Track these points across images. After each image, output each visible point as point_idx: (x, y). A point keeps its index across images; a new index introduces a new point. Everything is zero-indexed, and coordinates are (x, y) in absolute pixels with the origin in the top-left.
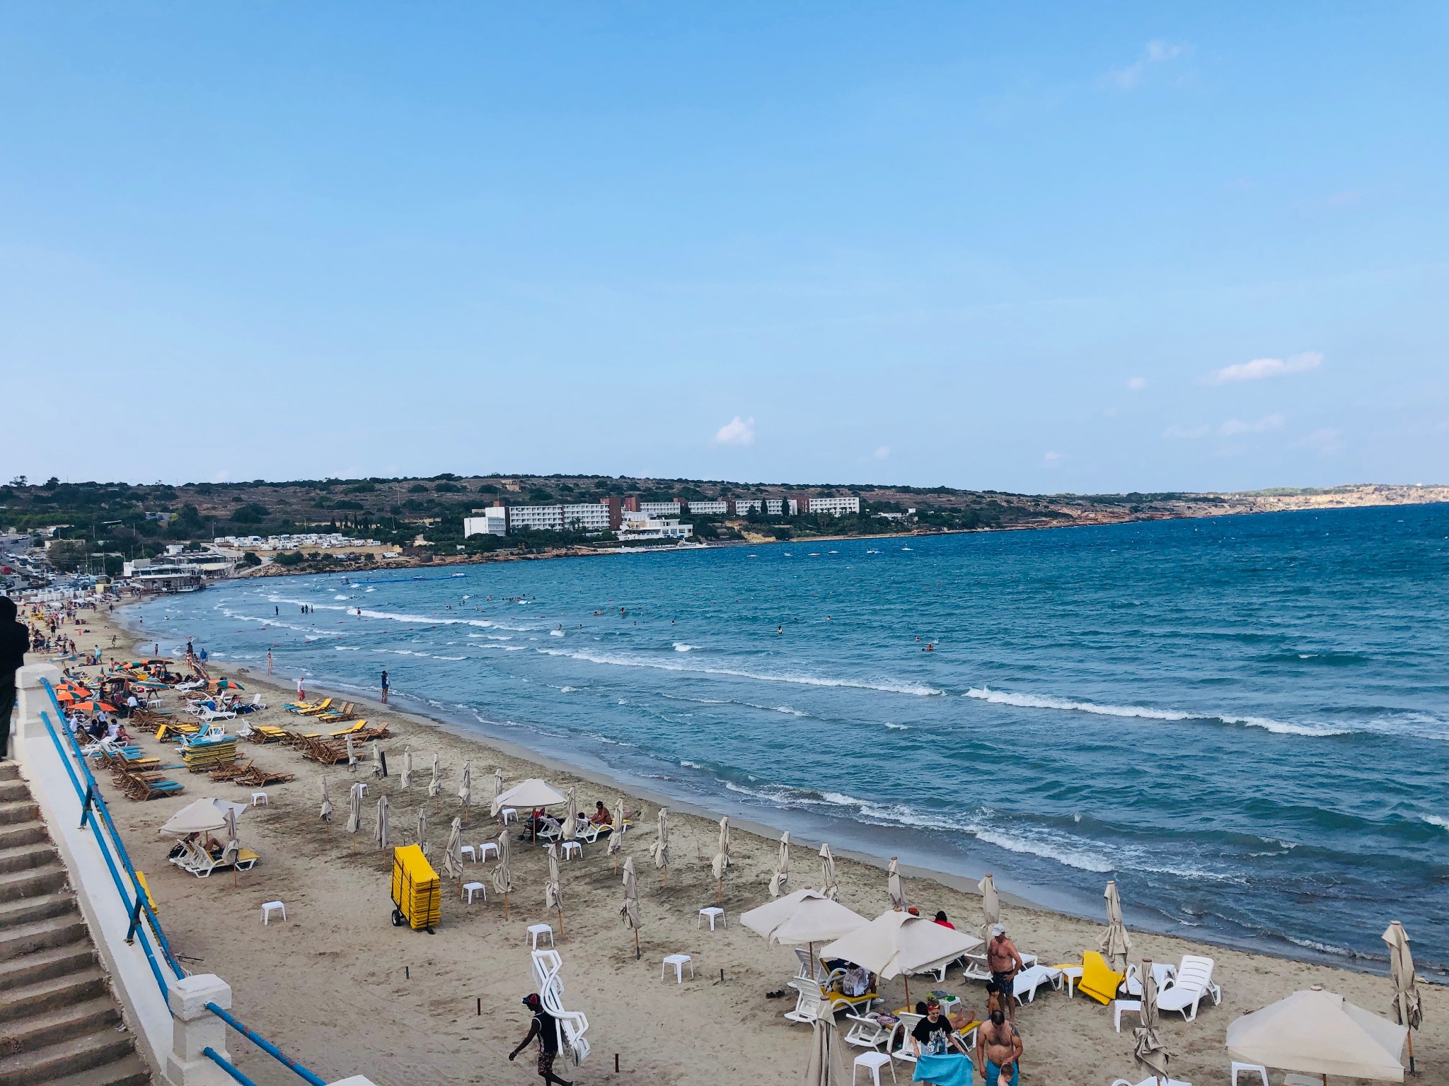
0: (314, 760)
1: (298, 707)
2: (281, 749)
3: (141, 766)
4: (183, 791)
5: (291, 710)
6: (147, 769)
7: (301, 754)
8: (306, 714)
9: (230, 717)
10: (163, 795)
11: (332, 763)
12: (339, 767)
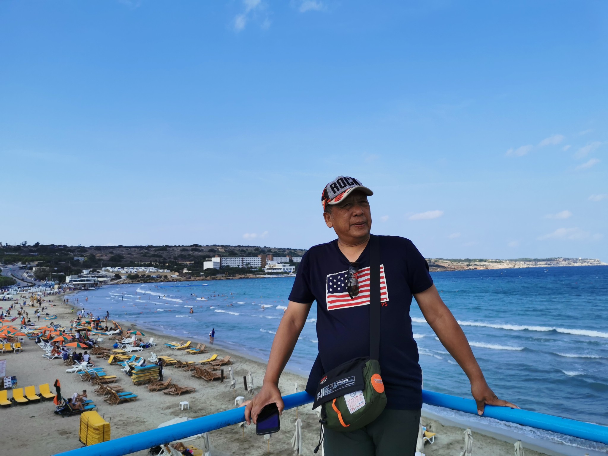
0: (200, 378)
1: (174, 345)
2: (176, 370)
3: (107, 380)
4: (137, 398)
5: (170, 347)
6: (112, 382)
7: (190, 373)
8: (178, 349)
9: (140, 350)
10: (126, 401)
11: (210, 380)
12: (216, 383)
